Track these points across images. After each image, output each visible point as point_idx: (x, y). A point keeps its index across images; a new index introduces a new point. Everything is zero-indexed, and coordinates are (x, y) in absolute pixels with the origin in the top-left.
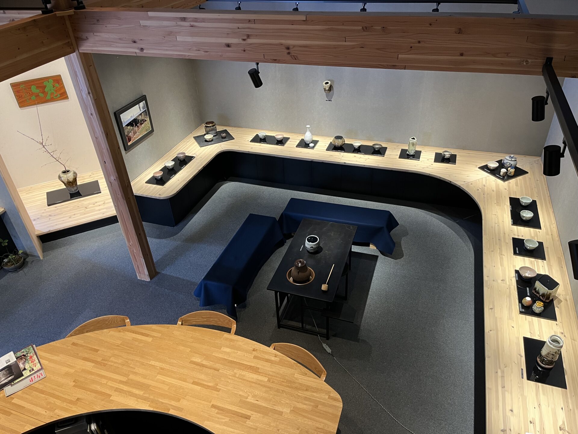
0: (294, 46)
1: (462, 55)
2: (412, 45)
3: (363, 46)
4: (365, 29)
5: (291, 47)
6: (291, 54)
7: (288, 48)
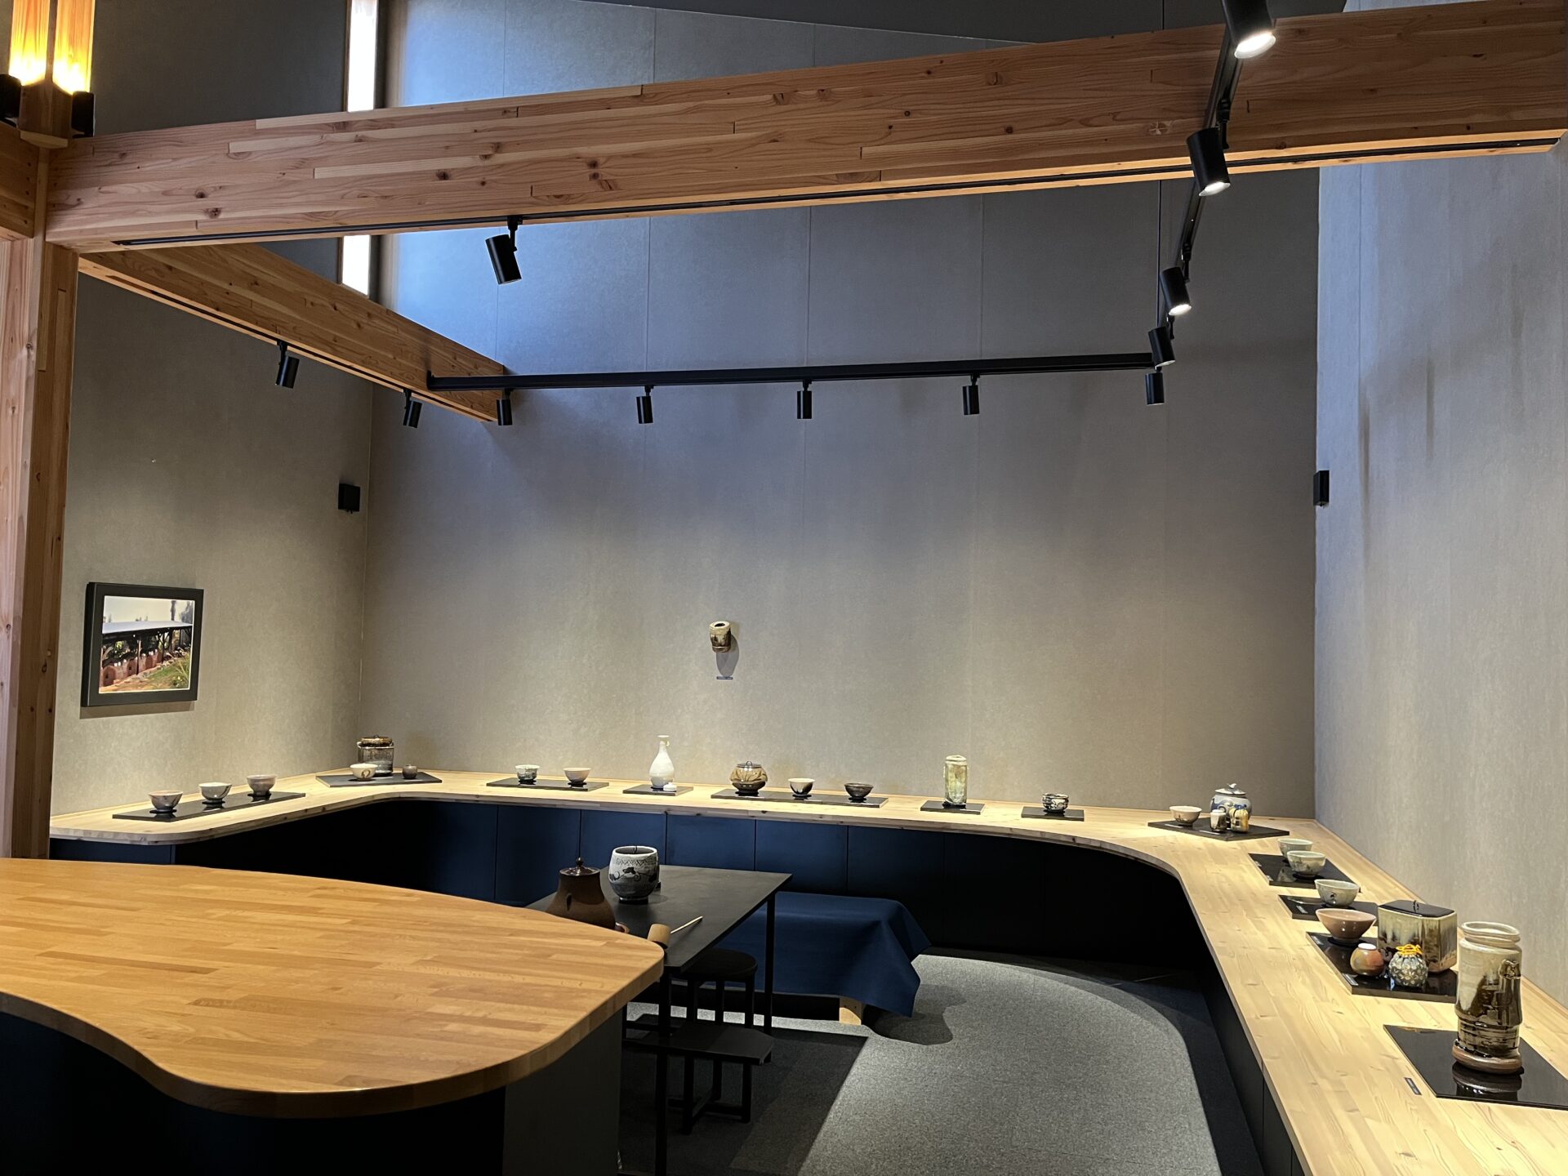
0: (610, 157)
1: (1009, 130)
2: (892, 122)
3: (776, 138)
4: (779, 99)
5: (601, 160)
6: (600, 178)
7: (594, 164)
